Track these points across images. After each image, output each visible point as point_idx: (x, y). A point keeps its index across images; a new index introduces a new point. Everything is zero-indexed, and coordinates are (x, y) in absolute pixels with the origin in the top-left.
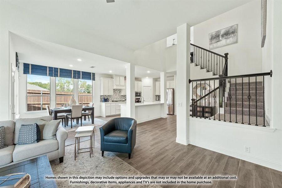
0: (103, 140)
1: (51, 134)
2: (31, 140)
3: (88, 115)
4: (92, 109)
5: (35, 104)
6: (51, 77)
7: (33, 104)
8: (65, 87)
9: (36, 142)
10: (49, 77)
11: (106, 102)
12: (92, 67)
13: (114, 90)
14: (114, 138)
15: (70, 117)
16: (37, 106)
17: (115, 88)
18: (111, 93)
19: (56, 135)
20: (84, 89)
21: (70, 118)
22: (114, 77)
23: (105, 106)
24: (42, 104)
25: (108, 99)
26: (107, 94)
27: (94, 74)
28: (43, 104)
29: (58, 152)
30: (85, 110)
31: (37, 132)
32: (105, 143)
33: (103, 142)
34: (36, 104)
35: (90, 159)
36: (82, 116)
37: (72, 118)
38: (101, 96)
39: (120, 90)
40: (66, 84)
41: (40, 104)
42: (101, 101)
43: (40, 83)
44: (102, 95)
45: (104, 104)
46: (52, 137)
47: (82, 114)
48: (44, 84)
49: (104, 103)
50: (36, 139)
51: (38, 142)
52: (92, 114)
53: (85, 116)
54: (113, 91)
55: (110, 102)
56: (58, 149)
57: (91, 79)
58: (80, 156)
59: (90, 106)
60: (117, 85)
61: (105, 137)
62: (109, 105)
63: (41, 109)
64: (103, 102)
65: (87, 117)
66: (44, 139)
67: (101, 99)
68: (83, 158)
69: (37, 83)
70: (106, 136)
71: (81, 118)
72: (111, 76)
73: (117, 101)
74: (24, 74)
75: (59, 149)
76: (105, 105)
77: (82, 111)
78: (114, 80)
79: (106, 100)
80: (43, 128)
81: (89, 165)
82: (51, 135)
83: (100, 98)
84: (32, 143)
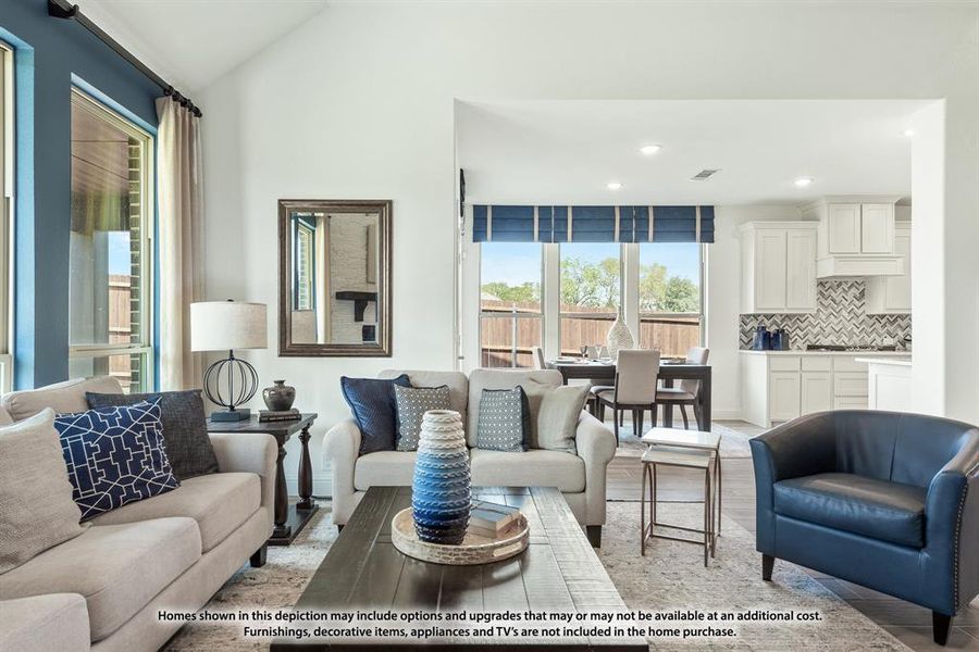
0: (767, 503)
1: (561, 433)
2: (509, 441)
3: (682, 403)
4: (702, 375)
5: (496, 351)
6: (546, 244)
7: (491, 350)
8: (581, 294)
9: (521, 448)
10: (541, 243)
11: (771, 348)
12: (705, 174)
13: (821, 283)
14: (830, 504)
15: (612, 401)
16: (501, 355)
17: (828, 269)
18: (805, 300)
19: (574, 439)
20: (652, 301)
21: (609, 404)
22: (823, 212)
23: (770, 371)
24: (514, 351)
25: (786, 336)
26: (776, 305)
27: (708, 212)
28: (518, 352)
29: (585, 500)
30: (667, 375)
31: (523, 417)
32: (778, 517)
33: (769, 513)
34: (500, 351)
35: (704, 572)
36: (658, 401)
37: (618, 406)
38: (745, 318)
39: (861, 287)
40: (583, 285)
41: (510, 351)
42: (746, 344)
43: (502, 285)
44: (752, 312)
45: (759, 360)
46: (563, 445)
47: (657, 393)
48: (512, 289)
49: (764, 352)
50: (520, 439)
51: (526, 450)
52: (703, 403)
53: (669, 404)
54: (812, 292)
55: (794, 352)
56: (584, 491)
57: (694, 240)
58: (663, 549)
59: (694, 358)
60: (841, 257)
61: (782, 490)
62: (793, 364)
63: (514, 365)
64: (755, 348)
65: (676, 408)
66: (540, 445)
67: (743, 332)
68: (674, 556)
69: (495, 285)
70: (788, 486)
71: (653, 407)
72: (802, 211)
73: (841, 349)
74: (474, 241)
75: (588, 489)
76: (769, 366)
77: (659, 377)
78: (822, 227)
79: (772, 340)
80: (537, 410)
81: (705, 591)
82: (562, 437)
83: (738, 329)
84: (510, 450)
